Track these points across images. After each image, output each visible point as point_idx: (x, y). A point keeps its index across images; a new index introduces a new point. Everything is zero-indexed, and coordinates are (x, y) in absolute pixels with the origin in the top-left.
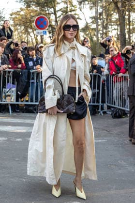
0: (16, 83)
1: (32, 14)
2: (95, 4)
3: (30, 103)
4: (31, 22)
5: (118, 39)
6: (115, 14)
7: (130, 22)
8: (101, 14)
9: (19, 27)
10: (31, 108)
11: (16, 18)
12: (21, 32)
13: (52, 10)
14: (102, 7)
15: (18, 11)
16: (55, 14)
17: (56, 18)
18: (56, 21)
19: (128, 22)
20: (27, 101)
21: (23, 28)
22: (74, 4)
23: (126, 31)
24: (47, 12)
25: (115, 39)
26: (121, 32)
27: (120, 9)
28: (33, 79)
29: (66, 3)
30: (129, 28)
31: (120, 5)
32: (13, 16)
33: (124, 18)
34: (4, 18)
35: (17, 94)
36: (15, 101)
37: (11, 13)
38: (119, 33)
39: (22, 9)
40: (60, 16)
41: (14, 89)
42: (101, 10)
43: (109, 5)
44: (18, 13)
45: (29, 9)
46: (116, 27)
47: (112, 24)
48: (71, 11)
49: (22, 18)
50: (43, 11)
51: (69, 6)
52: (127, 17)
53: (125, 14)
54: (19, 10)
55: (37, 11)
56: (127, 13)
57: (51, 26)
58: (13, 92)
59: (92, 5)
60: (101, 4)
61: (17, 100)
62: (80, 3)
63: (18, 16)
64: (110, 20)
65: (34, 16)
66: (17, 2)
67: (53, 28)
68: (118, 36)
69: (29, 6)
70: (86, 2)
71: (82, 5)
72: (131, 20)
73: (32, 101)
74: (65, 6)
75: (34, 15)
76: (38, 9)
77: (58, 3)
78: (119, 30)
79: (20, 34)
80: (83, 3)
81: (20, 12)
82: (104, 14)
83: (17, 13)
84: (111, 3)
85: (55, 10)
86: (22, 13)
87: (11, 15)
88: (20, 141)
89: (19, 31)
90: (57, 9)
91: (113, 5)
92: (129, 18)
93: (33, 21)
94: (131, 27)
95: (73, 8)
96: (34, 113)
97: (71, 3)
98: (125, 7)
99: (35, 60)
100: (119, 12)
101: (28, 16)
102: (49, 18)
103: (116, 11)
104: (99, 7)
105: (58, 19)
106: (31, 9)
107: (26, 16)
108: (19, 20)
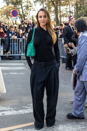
0: (3, 45)
1: (10, 9)
2: (42, 2)
3: (10, 55)
4: (9, 13)
5: (55, 20)
6: (53, 7)
7: (60, 11)
8: (45, 7)
10: (11, 58)
11: (2, 11)
12: (5, 18)
13: (20, 6)
14: (46, 4)
16: (22, 8)
17: (23, 10)
18: (23, 12)
19: (59, 12)
20: (9, 54)
21: (6, 16)
22: (31, 3)
23: (59, 16)
24: (18, 7)
25: (53, 20)
26: (56, 16)
27: (55, 5)
28: (11, 43)
29: (27, 2)
30: (60, 15)
31: (55, 3)
32: (0, 10)
33: (57, 9)
35: (4, 50)
36: (3, 54)
38: (55, 17)
39: (5, 6)
40: (24, 9)
41: (2, 48)
42: (46, 5)
43: (49, 3)
44: (3, 8)
46: (53, 14)
47: (52, 12)
48: (30, 7)
49: (5, 11)
50: (16, 7)
51: (29, 4)
52: (59, 9)
53: (58, 7)
54: (3, 7)
56: (59, 7)
57: (20, 14)
58: (1, 49)
59: (41, 3)
60: (45, 3)
61: (4, 54)
62: (35, 2)
63: (2, 10)
64: (50, 10)
67: (21, 16)
68: (55, 18)
69: (8, 4)
70: (38, 2)
71: (36, 3)
72: (61, 10)
73: (11, 54)
74: (27, 4)
76: (13, 6)
77: (23, 3)
78: (55, 16)
79: (4, 19)
80: (36, 2)
82: (47, 7)
84: (50, 2)
85: (22, 6)
86: (5, 8)
88: (6, 75)
89: (4, 17)
90: (23, 6)
91: (51, 3)
92: (60, 10)
93: (11, 12)
94: (61, 14)
95: (31, 5)
96: (13, 60)
97: (30, 2)
98: (57, 4)
99: (13, 33)
100: (54, 6)
101: (8, 10)
102: (19, 11)
103: (53, 6)
104: (44, 4)
105: (23, 11)
106: (9, 6)
107: (7, 10)
108: (3, 12)
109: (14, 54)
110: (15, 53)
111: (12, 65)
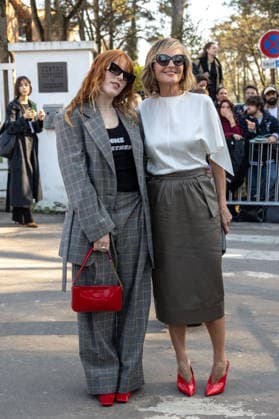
1: (254, 27)
3: (249, 203)
4: (251, 41)
9: (229, 54)
11: (223, 35)
12: (232, 63)
15: (226, 23)
20: (244, 199)
21: (236, 54)
32: (218, 33)
34: (200, 39)
37: (213, 26)
39: (233, 18)
45: (247, 16)
49: (235, 36)
50: (276, 18)
54: (230, 20)
55: (263, 19)
63: (225, 32)
65: (258, 31)
66: (225, 4)
69: (247, 11)
73: (253, 199)
75: (258, 28)
76: (265, 15)
79: (231, 67)
81: (230, 23)
83: (225, 26)
86: (235, 25)
87: (213, 30)
89: (228, 60)
93: (256, 42)
101: (247, 32)
106: (252, 15)
107: (242, 31)
108: (229, 39)
109: (263, 199)
110: (268, 197)
111: (255, 241)
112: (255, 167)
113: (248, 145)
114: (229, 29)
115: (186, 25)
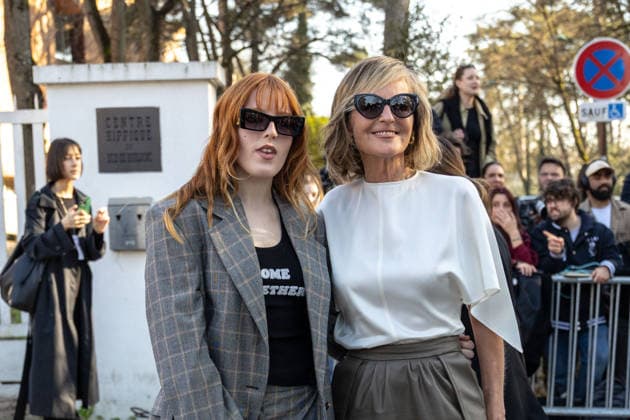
1: (561, 31)
4: (555, 63)
9: (507, 90)
11: (496, 50)
12: (515, 110)
15: (502, 23)
21: (523, 90)
32: (484, 45)
34: (445, 57)
37: (474, 31)
39: (517, 14)
45: (548, 9)
49: (521, 50)
50: (609, 13)
55: (582, 15)
63: (500, 43)
65: (570, 41)
73: (560, 402)
75: (570, 35)
79: (512, 118)
81: (511, 23)
83: (499, 31)
86: (520, 28)
87: (474, 38)
89: (507, 104)
101: (547, 42)
107: (537, 41)
108: (508, 58)
109: (580, 402)
110: (591, 397)
112: (564, 334)
113: (548, 285)
114: (508, 37)
115: (416, 28)
